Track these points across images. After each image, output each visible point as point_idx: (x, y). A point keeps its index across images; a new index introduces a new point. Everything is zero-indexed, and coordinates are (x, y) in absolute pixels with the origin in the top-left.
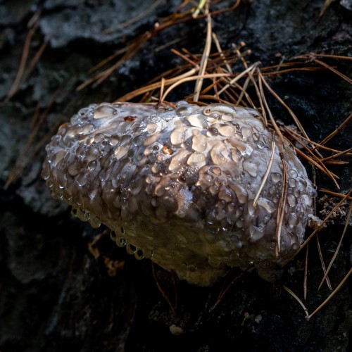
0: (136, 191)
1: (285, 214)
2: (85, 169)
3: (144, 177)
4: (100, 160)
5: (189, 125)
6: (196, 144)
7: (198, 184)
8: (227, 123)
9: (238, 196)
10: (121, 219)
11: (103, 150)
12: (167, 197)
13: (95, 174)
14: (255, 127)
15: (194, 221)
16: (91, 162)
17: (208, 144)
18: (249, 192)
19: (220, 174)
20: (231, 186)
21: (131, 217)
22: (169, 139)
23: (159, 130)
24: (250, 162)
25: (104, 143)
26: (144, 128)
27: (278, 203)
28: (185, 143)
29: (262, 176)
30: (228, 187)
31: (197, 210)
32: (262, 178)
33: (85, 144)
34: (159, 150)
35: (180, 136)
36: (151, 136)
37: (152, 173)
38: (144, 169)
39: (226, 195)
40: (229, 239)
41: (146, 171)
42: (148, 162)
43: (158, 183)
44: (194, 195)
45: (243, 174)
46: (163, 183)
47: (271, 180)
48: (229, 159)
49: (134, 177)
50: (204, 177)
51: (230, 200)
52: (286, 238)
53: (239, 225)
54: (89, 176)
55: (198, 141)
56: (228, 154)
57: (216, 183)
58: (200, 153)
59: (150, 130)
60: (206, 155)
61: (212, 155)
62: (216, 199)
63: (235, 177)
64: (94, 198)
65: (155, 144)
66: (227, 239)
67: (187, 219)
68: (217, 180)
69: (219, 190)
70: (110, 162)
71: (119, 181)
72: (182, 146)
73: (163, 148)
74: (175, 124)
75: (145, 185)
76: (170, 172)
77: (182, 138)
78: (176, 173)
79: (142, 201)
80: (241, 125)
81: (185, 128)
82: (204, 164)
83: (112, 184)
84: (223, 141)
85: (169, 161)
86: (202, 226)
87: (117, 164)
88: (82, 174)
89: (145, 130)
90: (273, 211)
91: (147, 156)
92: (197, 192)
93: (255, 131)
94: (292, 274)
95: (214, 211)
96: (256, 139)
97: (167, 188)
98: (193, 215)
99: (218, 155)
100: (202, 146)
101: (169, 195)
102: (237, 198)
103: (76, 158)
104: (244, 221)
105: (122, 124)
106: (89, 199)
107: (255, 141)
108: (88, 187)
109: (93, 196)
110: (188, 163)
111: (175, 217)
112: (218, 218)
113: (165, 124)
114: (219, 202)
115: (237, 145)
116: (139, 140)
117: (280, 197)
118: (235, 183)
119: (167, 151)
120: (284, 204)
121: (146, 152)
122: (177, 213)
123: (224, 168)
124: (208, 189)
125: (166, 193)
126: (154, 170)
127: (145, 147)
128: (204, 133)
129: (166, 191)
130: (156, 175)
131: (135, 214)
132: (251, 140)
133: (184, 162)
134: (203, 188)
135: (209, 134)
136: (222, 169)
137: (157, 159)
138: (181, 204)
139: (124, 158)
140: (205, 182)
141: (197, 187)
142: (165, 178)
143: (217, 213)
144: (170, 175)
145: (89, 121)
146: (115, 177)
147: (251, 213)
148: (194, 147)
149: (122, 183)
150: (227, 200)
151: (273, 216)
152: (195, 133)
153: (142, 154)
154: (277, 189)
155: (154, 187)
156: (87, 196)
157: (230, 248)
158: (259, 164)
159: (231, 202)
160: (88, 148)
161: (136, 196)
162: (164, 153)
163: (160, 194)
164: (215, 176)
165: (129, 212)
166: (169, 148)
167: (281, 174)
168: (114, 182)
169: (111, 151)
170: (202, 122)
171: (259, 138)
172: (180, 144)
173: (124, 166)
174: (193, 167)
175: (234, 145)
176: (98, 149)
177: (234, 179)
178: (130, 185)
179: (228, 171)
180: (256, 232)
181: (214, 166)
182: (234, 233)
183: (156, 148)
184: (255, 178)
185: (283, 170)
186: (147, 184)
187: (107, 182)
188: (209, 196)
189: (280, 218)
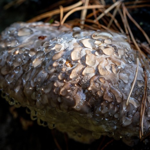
0: (47, 91)
1: (146, 108)
2: (13, 72)
3: (53, 82)
4: (23, 66)
5: (83, 46)
6: (88, 61)
7: (90, 89)
8: (109, 46)
9: (116, 98)
10: (36, 107)
11: (24, 59)
12: (68, 97)
13: (19, 75)
14: (126, 48)
15: (87, 113)
16: (17, 68)
17: (96, 61)
18: (123, 94)
19: (105, 82)
20: (112, 90)
21: (43, 107)
22: (70, 56)
23: (63, 49)
24: (124, 73)
25: (25, 54)
26: (53, 47)
27: (141, 101)
28: (81, 59)
29: (131, 82)
30: (110, 91)
31: (89, 106)
32: (132, 84)
33: (12, 54)
34: (64, 64)
35: (78, 54)
36: (58, 53)
37: (59, 80)
38: (53, 76)
39: (109, 97)
40: (108, 124)
41: (54, 78)
42: (56, 72)
43: (62, 87)
44: (86, 96)
45: (119, 81)
46: (66, 87)
47: (137, 85)
48: (110, 72)
49: (46, 81)
50: (94, 85)
51: (111, 100)
52: (146, 124)
53: (116, 116)
54: (15, 77)
55: (90, 59)
56: (110, 68)
57: (102, 89)
58: (91, 67)
59: (57, 49)
60: (95, 69)
61: (99, 69)
62: (102, 99)
63: (115, 84)
64: (18, 92)
65: (60, 59)
66: (107, 124)
67: (81, 111)
68: (103, 87)
69: (104, 93)
70: (29, 68)
71: (35, 83)
72: (79, 61)
73: (66, 62)
74: (73, 45)
75: (53, 87)
76: (71, 79)
77: (79, 56)
78: (75, 80)
79: (51, 98)
80: (118, 47)
81: (80, 49)
82: (93, 74)
83: (30, 84)
84: (106, 59)
85: (70, 72)
86: (91, 116)
87: (34, 70)
88: (11, 75)
89: (53, 49)
90: (138, 106)
91: (55, 67)
92: (89, 94)
93: (127, 51)
94: (146, 144)
95: (100, 107)
96: (127, 57)
97: (69, 91)
98: (86, 109)
99: (103, 69)
100: (92, 62)
101: (70, 96)
102: (116, 99)
103: (6, 63)
104: (119, 114)
105: (37, 41)
106: (15, 92)
107: (126, 58)
108: (14, 84)
109: (17, 90)
110: (83, 73)
111: (74, 110)
112: (103, 112)
113: (67, 45)
114: (104, 102)
115: (115, 61)
116: (50, 55)
117: (143, 96)
118: (114, 88)
119: (68, 64)
120: (145, 102)
121: (55, 64)
122: (75, 107)
123: (107, 78)
124: (96, 92)
125: (68, 94)
126: (60, 77)
127: (54, 61)
128: (93, 53)
129: (68, 93)
130: (61, 81)
131: (46, 105)
132: (124, 57)
133: (80, 73)
134: (93, 92)
135: (97, 53)
136: (106, 79)
137: (62, 70)
138: (78, 102)
139: (39, 67)
140: (95, 88)
141: (89, 91)
142: (67, 83)
143: (102, 109)
144: (71, 81)
145: (15, 37)
146: (33, 79)
147: (124, 108)
148: (87, 63)
149: (37, 84)
150: (109, 100)
151: (138, 110)
152: (88, 52)
153: (51, 66)
154: (141, 91)
155: (60, 89)
156: (13, 89)
157: (109, 129)
158: (130, 74)
159: (112, 102)
160: (15, 57)
161: (47, 94)
162: (67, 66)
163: (63, 94)
164: (101, 84)
165: (42, 104)
166: (70, 62)
167: (144, 81)
168: (32, 82)
169: (30, 60)
170: (91, 45)
171: (129, 56)
172: (78, 60)
173: (39, 72)
174: (86, 77)
175: (113, 62)
176: (21, 59)
177: (114, 85)
178: (43, 86)
179: (109, 80)
180: (126, 120)
181: (101, 76)
182: (112, 121)
183: (61, 62)
184: (127, 84)
185: (144, 79)
186: (55, 87)
187: (27, 82)
188: (97, 98)
189: (143, 111)
